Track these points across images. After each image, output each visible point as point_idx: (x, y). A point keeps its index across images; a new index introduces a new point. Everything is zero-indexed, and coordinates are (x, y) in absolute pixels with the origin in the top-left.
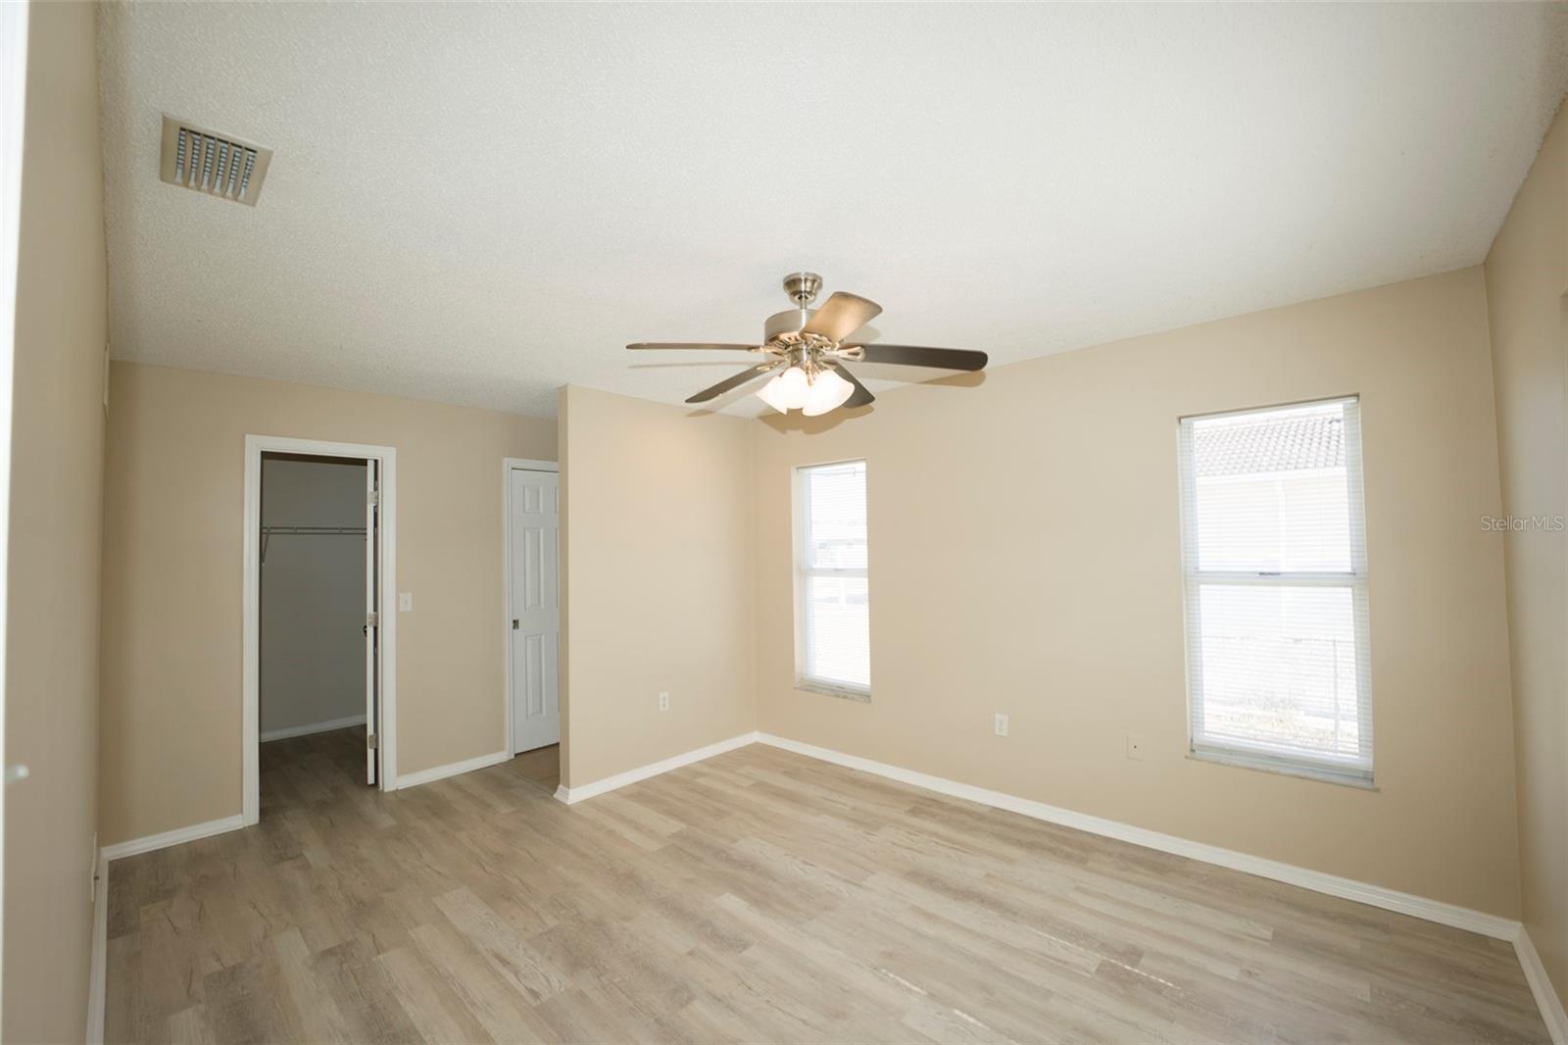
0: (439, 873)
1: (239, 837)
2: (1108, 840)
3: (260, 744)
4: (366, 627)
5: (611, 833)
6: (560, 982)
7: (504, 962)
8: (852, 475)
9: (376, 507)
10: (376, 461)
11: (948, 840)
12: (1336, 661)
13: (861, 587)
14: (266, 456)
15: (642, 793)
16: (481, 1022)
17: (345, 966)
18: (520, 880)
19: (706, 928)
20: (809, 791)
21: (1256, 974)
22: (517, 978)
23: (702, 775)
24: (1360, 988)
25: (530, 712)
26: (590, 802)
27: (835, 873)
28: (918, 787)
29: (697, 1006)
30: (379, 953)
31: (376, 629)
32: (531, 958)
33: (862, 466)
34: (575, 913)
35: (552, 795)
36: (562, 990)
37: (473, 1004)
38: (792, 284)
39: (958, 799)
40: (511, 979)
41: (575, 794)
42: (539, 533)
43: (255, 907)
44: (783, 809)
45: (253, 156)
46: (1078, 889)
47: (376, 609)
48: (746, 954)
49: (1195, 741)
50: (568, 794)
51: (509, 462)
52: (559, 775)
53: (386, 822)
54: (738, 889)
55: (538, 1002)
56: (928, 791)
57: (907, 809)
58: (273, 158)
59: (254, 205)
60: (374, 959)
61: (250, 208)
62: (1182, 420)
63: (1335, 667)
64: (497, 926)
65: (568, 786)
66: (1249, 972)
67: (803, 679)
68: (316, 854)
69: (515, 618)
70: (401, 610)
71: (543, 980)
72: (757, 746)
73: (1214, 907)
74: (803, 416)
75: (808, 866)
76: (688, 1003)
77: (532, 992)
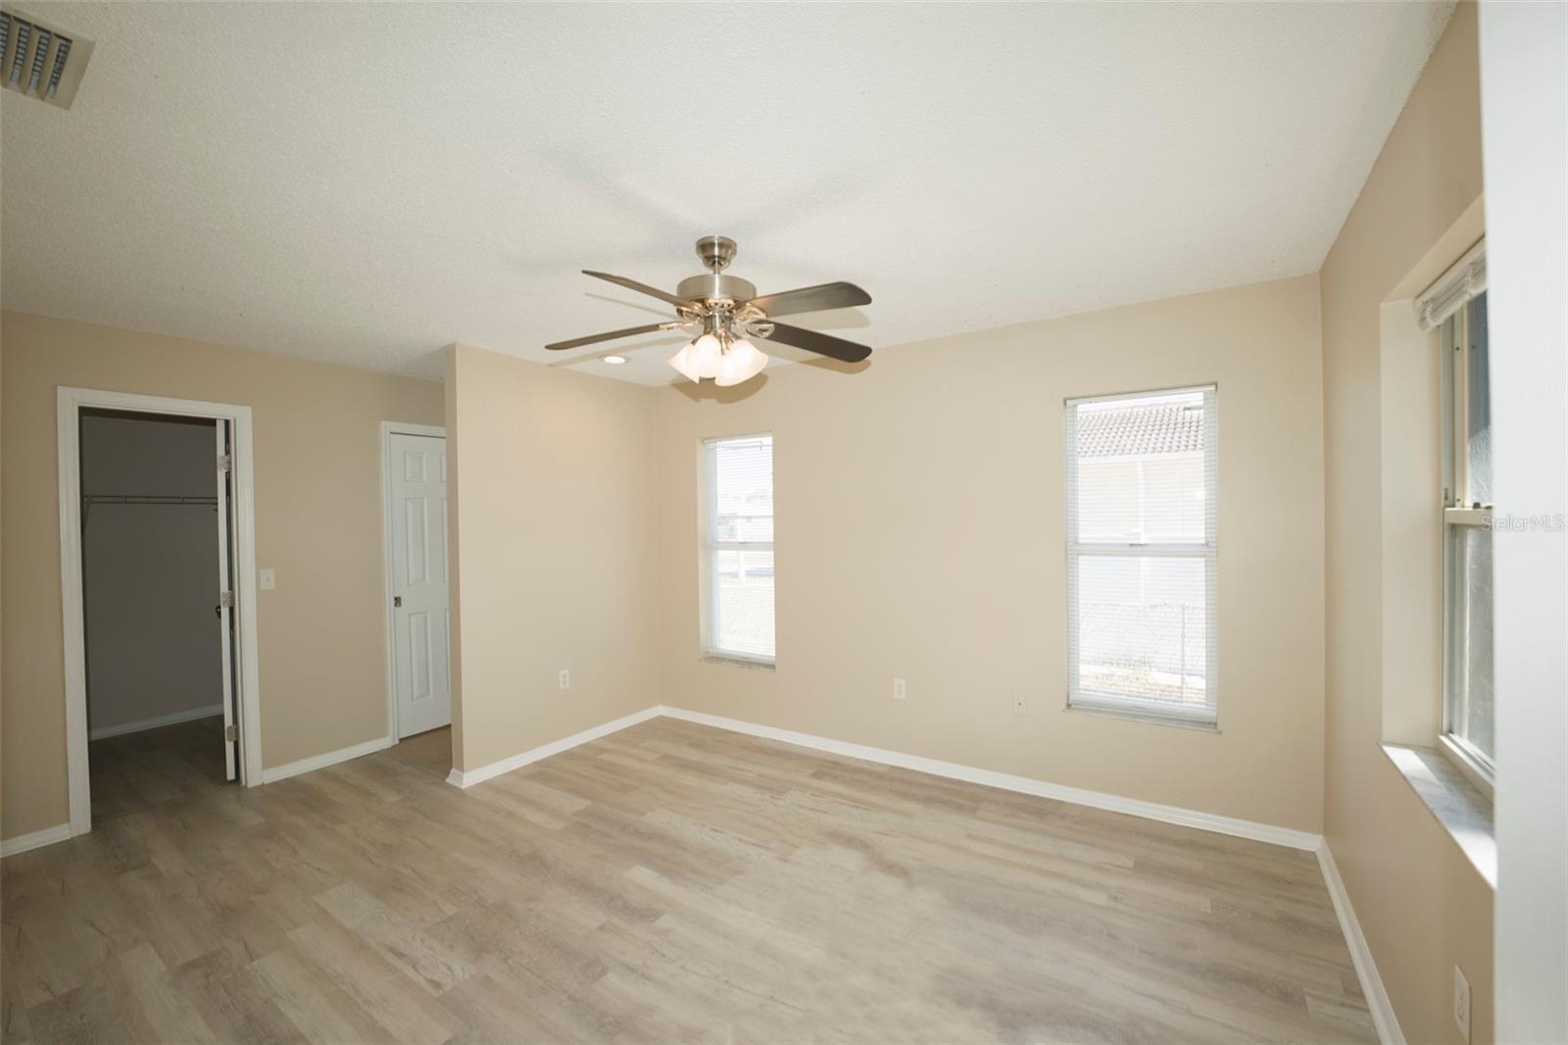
0: (319, 869)
1: (69, 847)
2: (993, 790)
3: (90, 743)
4: (219, 607)
5: (510, 814)
6: (463, 969)
7: (401, 955)
8: (758, 449)
9: (228, 475)
10: (227, 422)
11: (852, 800)
12: (1184, 624)
13: (766, 560)
14: (85, 412)
15: (543, 772)
16: (378, 1018)
17: (211, 979)
18: (413, 869)
19: (616, 902)
20: (716, 760)
21: (1121, 898)
22: (416, 970)
23: (607, 751)
24: (1201, 902)
25: (416, 695)
26: (486, 785)
27: (744, 838)
28: (819, 751)
29: (612, 979)
30: (252, 961)
31: (232, 610)
32: (431, 948)
33: (768, 440)
34: (476, 898)
35: (444, 780)
36: (467, 976)
37: (366, 1001)
38: (705, 247)
39: (858, 760)
40: (409, 972)
41: (469, 778)
42: (422, 504)
43: (93, 925)
44: (690, 780)
45: (65, 46)
46: (970, 836)
47: (231, 586)
48: (659, 923)
49: (1071, 697)
50: (462, 779)
51: (386, 426)
52: (451, 758)
53: (253, 819)
54: (648, 860)
55: (441, 992)
56: (830, 754)
57: (811, 772)
58: (96, 53)
59: (68, 107)
60: (248, 967)
61: (63, 111)
62: (1068, 402)
63: (1183, 628)
64: (389, 920)
65: (461, 768)
66: (1116, 898)
67: (708, 652)
68: (167, 860)
69: (397, 595)
70: (263, 588)
71: (444, 969)
72: (661, 719)
73: (1085, 843)
74: (717, 386)
75: (718, 834)
76: (601, 976)
77: (432, 982)
